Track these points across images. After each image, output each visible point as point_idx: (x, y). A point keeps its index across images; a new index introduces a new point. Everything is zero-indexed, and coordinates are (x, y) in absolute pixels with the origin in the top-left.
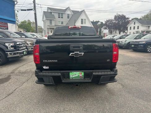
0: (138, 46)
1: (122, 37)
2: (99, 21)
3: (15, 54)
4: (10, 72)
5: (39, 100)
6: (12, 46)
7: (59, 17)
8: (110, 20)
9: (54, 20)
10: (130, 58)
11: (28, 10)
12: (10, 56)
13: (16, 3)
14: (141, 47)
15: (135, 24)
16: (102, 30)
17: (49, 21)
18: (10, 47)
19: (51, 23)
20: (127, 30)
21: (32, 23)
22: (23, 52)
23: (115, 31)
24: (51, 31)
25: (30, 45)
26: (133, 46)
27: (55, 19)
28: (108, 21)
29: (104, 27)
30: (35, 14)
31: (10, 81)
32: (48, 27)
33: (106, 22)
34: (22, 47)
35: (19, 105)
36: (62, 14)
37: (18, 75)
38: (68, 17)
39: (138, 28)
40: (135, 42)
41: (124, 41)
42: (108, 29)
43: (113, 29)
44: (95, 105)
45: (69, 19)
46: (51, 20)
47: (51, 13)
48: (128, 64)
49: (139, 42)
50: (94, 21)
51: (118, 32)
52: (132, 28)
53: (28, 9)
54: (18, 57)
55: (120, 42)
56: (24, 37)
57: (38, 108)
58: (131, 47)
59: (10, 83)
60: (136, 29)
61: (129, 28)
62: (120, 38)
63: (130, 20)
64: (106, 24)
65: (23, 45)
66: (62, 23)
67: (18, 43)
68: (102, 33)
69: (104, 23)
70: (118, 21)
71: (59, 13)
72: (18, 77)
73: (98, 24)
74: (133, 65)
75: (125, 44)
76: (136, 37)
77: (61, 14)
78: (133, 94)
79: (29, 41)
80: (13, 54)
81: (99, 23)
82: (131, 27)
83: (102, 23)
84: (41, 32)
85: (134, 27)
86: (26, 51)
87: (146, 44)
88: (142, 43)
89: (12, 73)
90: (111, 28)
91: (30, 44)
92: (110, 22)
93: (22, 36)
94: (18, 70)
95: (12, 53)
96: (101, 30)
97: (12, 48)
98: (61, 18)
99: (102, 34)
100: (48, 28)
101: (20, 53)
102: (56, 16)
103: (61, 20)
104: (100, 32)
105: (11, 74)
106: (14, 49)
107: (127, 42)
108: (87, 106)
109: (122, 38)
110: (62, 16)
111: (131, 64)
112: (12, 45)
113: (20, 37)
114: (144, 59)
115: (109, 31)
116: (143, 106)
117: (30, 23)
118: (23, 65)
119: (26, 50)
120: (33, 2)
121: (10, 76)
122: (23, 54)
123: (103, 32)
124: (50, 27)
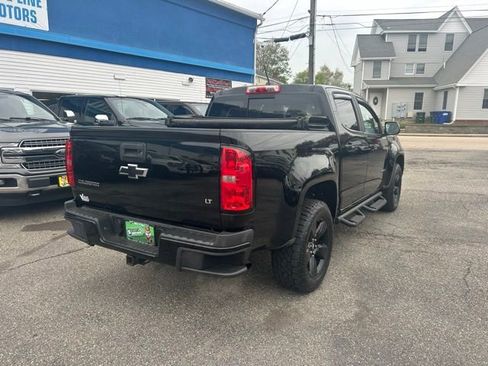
7: (409, 50)
9: (389, 60)
11: (293, 38)
13: (259, 22)
17: (371, 67)
19: (377, 71)
24: (376, 98)
27: (395, 56)
30: (312, 48)
32: (367, 86)
36: (424, 36)
38: (449, 46)
45: (449, 53)
46: (380, 61)
47: (383, 36)
53: (294, 34)
66: (421, 70)
71: (412, 36)
77: (418, 38)
98: (420, 50)
100: (365, 90)
102: (400, 44)
103: (417, 57)
110: (424, 42)
120: (309, 11)
124: (369, 86)
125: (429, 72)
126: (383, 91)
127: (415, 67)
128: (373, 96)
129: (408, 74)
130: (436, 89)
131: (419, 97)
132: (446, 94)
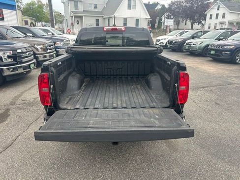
0: (221, 54)
1: (195, 35)
2: (158, 4)
3: (15, 69)
4: (8, 102)
5: (54, 160)
6: (9, 57)
8: (177, 2)
9: (81, 1)
10: (206, 74)
12: (7, 73)
14: (225, 55)
15: (218, 10)
16: (163, 20)
17: (73, 4)
18: (6, 57)
19: (76, 6)
20: (205, 19)
21: (44, 5)
22: (29, 65)
23: (185, 21)
24: (78, 21)
25: (40, 51)
26: (213, 52)
28: (173, 4)
29: (166, 14)
31: (8, 121)
32: (73, 15)
33: (169, 5)
34: (27, 57)
35: (21, 168)
37: (21, 109)
39: (223, 17)
40: (218, 45)
41: (199, 43)
42: (172, 19)
43: (182, 17)
44: (145, 172)
46: (77, 1)
48: (203, 87)
49: (224, 46)
50: (151, 3)
51: (189, 23)
52: (214, 16)
54: (21, 74)
55: (192, 45)
56: (31, 35)
57: (52, 175)
58: (210, 54)
59: (8, 124)
60: (220, 19)
61: (208, 17)
62: (193, 37)
63: (210, 3)
64: (169, 9)
65: (27, 53)
66: (96, 7)
67: (19, 51)
68: (163, 24)
69: (167, 6)
70: (192, 3)
72: (21, 113)
73: (156, 8)
74: (211, 90)
75: (199, 48)
76: (220, 36)
78: (209, 149)
79: (39, 43)
80: (11, 70)
81: (159, 7)
82: (211, 15)
83: (163, 6)
84: (61, 22)
85: (217, 15)
86: (34, 63)
87: (236, 49)
88: (229, 47)
89: (12, 104)
90: (179, 17)
91: (41, 48)
92: (177, 5)
93: (28, 34)
94: (22, 98)
95: (11, 68)
96: (160, 19)
97: (10, 60)
99: (163, 27)
100: (72, 17)
101: (24, 68)
104: (160, 23)
105: (11, 106)
106: (14, 61)
107: (204, 45)
108: (132, 173)
109: (196, 37)
111: (208, 87)
112: (8, 54)
113: (23, 37)
114: (230, 77)
115: (174, 22)
116: (224, 174)
117: (41, 6)
118: (30, 89)
119: (34, 61)
121: (8, 110)
122: (30, 68)
123: (164, 22)
124: (74, 15)
125: (100, 9)
126: (81, 17)
127: (93, 6)
128: (76, 20)
129: (90, 9)
130: (104, 17)
131: (97, 21)
132: (109, 20)
